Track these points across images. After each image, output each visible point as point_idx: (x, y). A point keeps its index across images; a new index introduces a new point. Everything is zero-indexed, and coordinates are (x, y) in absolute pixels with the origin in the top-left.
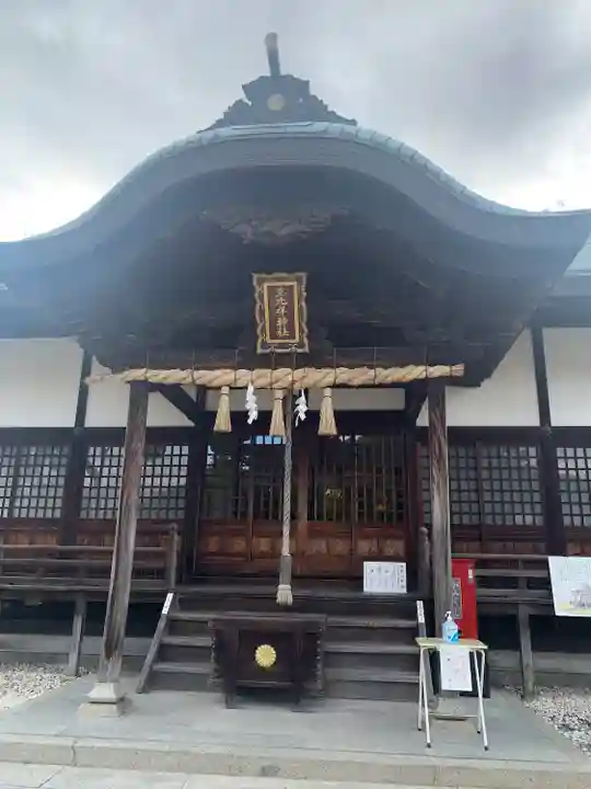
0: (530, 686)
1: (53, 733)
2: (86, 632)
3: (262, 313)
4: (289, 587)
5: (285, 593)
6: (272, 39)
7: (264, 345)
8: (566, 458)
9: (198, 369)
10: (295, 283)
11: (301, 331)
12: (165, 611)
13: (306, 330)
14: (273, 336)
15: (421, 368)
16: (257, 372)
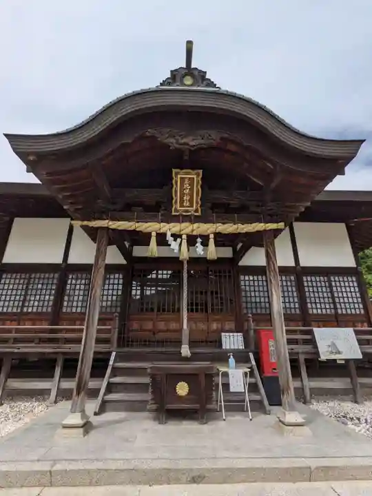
0: (308, 397)
1: (36, 458)
2: (63, 376)
3: (176, 192)
4: (187, 346)
5: (185, 351)
6: (189, 43)
7: (176, 210)
8: (307, 281)
9: (138, 222)
10: (195, 176)
11: (197, 203)
12: (111, 363)
13: (200, 203)
14: (182, 206)
15: (262, 224)
16: (172, 224)
